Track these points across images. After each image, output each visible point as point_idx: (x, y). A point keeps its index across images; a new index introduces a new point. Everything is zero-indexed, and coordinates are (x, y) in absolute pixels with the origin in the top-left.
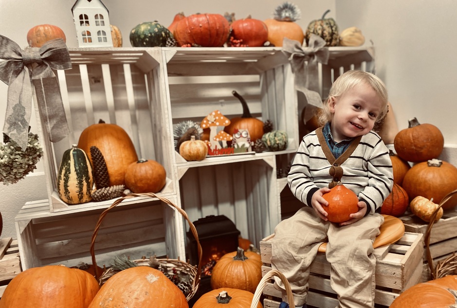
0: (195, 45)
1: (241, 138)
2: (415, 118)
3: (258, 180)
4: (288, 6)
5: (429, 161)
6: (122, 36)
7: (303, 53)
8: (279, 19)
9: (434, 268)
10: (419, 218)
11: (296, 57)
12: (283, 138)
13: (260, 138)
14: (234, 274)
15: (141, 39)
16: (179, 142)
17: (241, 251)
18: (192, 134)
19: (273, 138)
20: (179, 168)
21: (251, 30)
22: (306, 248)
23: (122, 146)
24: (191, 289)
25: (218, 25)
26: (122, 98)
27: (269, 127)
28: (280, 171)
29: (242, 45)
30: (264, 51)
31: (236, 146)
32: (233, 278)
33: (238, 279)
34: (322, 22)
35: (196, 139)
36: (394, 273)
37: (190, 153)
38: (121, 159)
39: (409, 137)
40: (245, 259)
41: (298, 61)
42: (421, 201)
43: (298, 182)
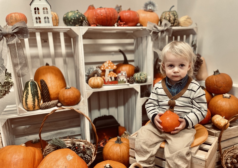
0: (99, 25)
1: (122, 76)
2: (218, 70)
3: (131, 97)
4: (151, 3)
5: (224, 95)
6: (58, 18)
7: (158, 30)
8: (146, 10)
9: (222, 154)
10: (216, 127)
11: (154, 33)
12: (145, 76)
13: (132, 76)
14: (115, 152)
15: (69, 20)
16: (89, 77)
17: (119, 138)
18: (95, 74)
19: (139, 76)
20: (88, 92)
21: (130, 17)
22: (153, 145)
23: (58, 79)
24: (91, 158)
25: (111, 14)
26: (59, 51)
27: (138, 70)
28: (142, 94)
29: (124, 26)
31: (119, 80)
32: (114, 154)
33: (117, 155)
34: (170, 13)
35: (98, 76)
36: (201, 164)
37: (94, 84)
38: (57, 86)
39: (214, 80)
40: (121, 143)
41: (155, 34)
42: (218, 118)
43: (149, 109)
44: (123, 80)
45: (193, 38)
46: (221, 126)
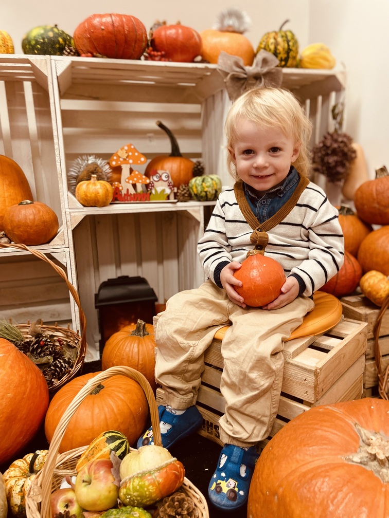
0: (98, 55)
1: (160, 182)
2: (385, 167)
6: (12, 44)
7: (246, 74)
8: (222, 29)
11: (235, 79)
12: (213, 184)
13: (187, 183)
14: (125, 354)
15: (32, 46)
17: (140, 325)
18: (92, 173)
19: (200, 184)
20: (72, 214)
21: (175, 39)
22: (199, 332)
25: (126, 28)
26: (20, 124)
27: (199, 169)
29: (163, 59)
30: (193, 68)
31: (153, 192)
32: (122, 359)
34: (277, 35)
35: (99, 178)
36: (305, 380)
37: (86, 196)
39: (372, 190)
40: (144, 335)
41: (238, 84)
42: (374, 278)
43: (207, 254)
44: (164, 191)
45: (337, 98)
46: (380, 297)
